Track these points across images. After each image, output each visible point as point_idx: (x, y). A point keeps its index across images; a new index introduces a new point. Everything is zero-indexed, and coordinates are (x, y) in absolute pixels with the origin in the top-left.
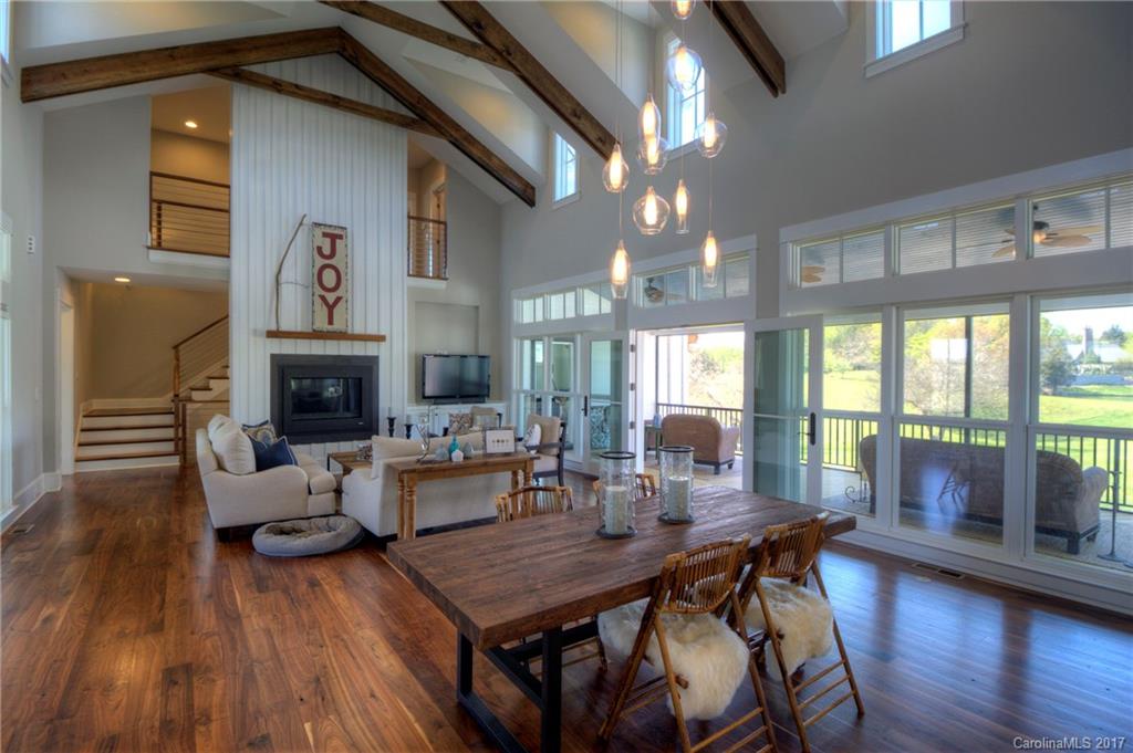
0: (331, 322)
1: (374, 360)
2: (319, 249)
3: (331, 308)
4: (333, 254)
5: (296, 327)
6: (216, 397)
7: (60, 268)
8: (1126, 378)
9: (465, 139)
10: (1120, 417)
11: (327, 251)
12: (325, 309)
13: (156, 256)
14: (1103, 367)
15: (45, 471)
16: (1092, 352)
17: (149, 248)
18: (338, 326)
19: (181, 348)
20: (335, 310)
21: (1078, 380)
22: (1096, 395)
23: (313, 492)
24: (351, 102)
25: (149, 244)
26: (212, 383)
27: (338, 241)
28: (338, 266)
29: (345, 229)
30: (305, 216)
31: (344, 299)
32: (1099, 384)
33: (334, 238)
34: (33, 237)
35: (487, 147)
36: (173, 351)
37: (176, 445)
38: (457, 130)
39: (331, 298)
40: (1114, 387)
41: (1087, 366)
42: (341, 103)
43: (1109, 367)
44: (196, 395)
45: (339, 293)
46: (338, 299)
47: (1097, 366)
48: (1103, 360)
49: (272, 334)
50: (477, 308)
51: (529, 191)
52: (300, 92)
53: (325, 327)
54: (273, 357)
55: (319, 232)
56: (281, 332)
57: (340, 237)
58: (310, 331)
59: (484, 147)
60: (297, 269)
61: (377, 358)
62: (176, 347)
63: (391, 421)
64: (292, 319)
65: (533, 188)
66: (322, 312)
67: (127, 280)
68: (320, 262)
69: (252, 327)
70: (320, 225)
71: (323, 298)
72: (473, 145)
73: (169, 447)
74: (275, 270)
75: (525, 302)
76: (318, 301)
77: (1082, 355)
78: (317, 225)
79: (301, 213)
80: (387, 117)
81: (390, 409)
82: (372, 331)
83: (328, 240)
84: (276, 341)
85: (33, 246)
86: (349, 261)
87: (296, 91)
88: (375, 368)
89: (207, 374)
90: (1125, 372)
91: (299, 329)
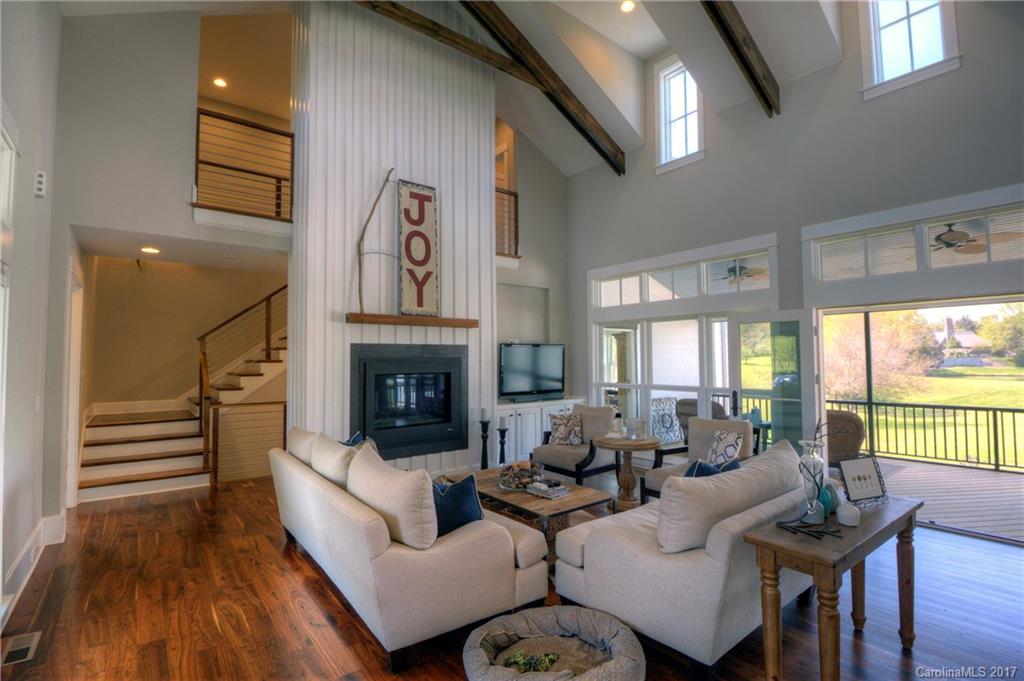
0: (420, 303)
1: (464, 349)
2: (407, 212)
3: (420, 285)
4: (420, 221)
5: (379, 310)
6: (247, 398)
7: (74, 228)
8: (984, 360)
9: (563, 91)
10: (992, 394)
11: (415, 215)
12: (414, 288)
13: (203, 216)
14: (965, 352)
15: (43, 515)
16: (954, 339)
17: (194, 205)
18: (428, 308)
19: (208, 338)
20: (425, 288)
21: (946, 363)
22: (960, 375)
23: (521, 563)
24: (451, 32)
25: (195, 200)
26: (244, 381)
27: (426, 203)
28: (426, 234)
29: (434, 189)
30: (392, 169)
31: (434, 275)
32: (962, 366)
33: (422, 199)
34: (44, 173)
35: (583, 103)
36: (198, 343)
37: (206, 461)
38: (555, 80)
39: (420, 272)
40: (973, 368)
41: (951, 350)
42: (441, 32)
43: (969, 351)
44: (225, 397)
45: (429, 267)
46: (428, 275)
47: (960, 350)
48: (963, 345)
49: (355, 318)
50: (546, 291)
51: (620, 156)
52: (396, 11)
53: (416, 310)
54: (353, 346)
55: (405, 191)
56: (367, 315)
57: (429, 199)
58: (395, 313)
59: (580, 103)
60: (381, 238)
61: (466, 347)
62: (202, 339)
63: (485, 426)
64: (377, 300)
65: (622, 153)
66: (410, 291)
67: (156, 251)
68: (408, 228)
69: (329, 308)
70: (408, 183)
71: (411, 272)
72: (570, 99)
73: (196, 463)
74: (356, 238)
75: (602, 284)
76: (406, 277)
77: (945, 341)
78: (405, 182)
79: (387, 164)
80: (487, 57)
81: (483, 411)
82: (461, 314)
83: (416, 203)
84: (357, 327)
85: (43, 186)
86: (438, 227)
87: (393, 9)
88: (464, 360)
89: (229, 370)
90: (982, 355)
91: (383, 312)
